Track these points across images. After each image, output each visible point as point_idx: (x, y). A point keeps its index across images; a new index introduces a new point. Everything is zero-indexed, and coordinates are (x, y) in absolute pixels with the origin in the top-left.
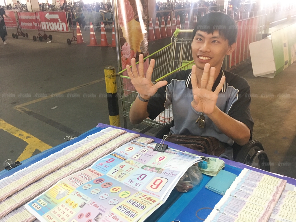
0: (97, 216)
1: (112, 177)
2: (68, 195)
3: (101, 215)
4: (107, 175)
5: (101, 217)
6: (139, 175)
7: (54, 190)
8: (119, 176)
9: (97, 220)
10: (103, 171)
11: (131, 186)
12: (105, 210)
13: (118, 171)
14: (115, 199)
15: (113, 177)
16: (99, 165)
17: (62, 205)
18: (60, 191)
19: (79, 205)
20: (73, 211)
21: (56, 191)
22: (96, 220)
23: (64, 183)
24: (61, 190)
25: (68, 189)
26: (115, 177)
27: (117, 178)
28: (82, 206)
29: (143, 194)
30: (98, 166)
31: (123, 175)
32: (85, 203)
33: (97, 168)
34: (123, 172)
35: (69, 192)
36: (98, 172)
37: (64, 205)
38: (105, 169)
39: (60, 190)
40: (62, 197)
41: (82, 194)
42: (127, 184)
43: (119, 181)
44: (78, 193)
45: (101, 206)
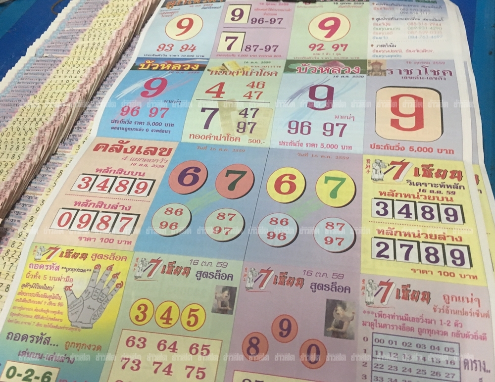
0: (329, 317)
1: (213, 142)
2: (121, 291)
3: (344, 307)
4: (186, 139)
5: (349, 314)
6: (301, 92)
7: (38, 295)
8: (242, 128)
9: (343, 333)
10: (161, 131)
11: (313, 145)
12: (341, 283)
13: (216, 110)
14: (328, 220)
15: (216, 138)
16: (126, 118)
17: (130, 342)
18: (67, 288)
19: (209, 308)
20: (201, 342)
21: (45, 296)
22: (337, 334)
23: (56, 249)
24: (69, 284)
25: (98, 267)
26: (228, 137)
27: (237, 135)
28: (223, 304)
29: (387, 160)
30: (122, 121)
31: (249, 118)
32: (232, 291)
33: (126, 129)
34: (241, 106)
35: (116, 276)
36: (145, 144)
37: (138, 335)
38: (164, 121)
39: (64, 284)
40: (102, 309)
41: (182, 261)
42: (292, 143)
43: (253, 145)
44: (158, 261)
45: (309, 273)
